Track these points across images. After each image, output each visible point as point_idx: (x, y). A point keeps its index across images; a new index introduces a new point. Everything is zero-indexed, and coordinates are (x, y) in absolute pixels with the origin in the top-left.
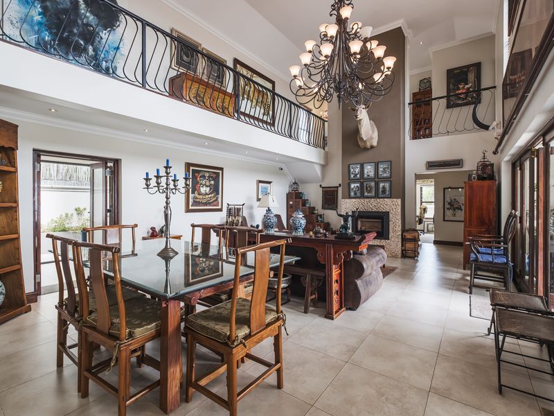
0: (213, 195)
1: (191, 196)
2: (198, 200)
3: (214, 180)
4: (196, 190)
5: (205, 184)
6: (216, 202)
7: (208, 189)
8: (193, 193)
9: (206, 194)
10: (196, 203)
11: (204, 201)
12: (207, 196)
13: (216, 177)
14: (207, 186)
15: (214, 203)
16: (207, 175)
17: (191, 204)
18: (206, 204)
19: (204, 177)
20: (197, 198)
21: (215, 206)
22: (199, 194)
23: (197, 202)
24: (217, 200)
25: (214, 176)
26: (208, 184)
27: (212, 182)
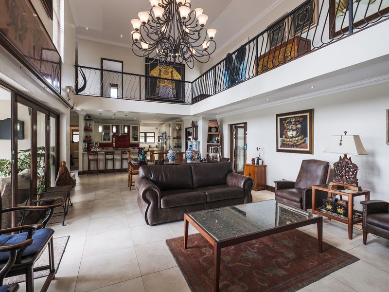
0: (300, 138)
1: (279, 139)
2: (285, 142)
3: (300, 123)
4: (284, 134)
5: (292, 129)
6: (304, 145)
7: (294, 133)
8: (281, 136)
9: (293, 137)
10: (283, 145)
11: (291, 143)
12: (294, 139)
13: (303, 120)
14: (293, 130)
15: (301, 145)
16: (294, 120)
17: (279, 146)
18: (293, 146)
19: (290, 122)
20: (285, 141)
21: (302, 147)
22: (287, 138)
23: (285, 144)
24: (305, 142)
25: (301, 119)
26: (294, 128)
27: (299, 126)
